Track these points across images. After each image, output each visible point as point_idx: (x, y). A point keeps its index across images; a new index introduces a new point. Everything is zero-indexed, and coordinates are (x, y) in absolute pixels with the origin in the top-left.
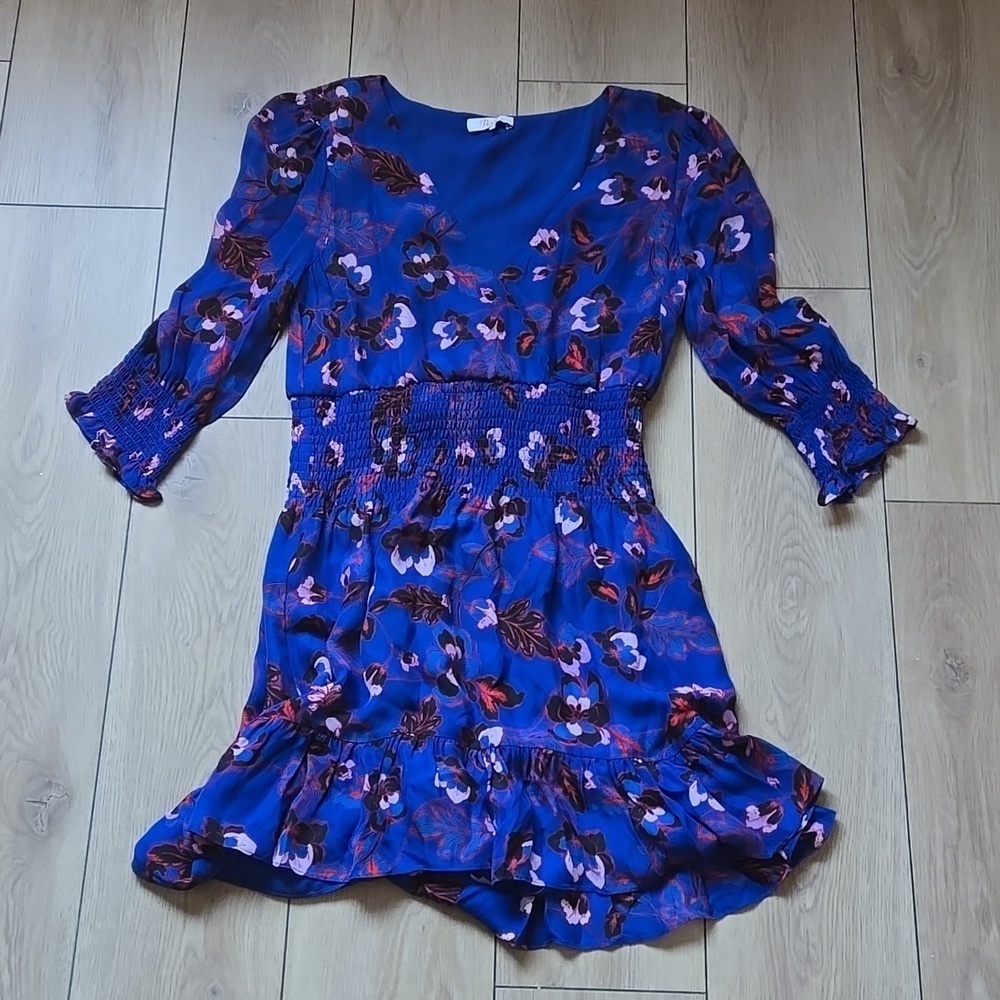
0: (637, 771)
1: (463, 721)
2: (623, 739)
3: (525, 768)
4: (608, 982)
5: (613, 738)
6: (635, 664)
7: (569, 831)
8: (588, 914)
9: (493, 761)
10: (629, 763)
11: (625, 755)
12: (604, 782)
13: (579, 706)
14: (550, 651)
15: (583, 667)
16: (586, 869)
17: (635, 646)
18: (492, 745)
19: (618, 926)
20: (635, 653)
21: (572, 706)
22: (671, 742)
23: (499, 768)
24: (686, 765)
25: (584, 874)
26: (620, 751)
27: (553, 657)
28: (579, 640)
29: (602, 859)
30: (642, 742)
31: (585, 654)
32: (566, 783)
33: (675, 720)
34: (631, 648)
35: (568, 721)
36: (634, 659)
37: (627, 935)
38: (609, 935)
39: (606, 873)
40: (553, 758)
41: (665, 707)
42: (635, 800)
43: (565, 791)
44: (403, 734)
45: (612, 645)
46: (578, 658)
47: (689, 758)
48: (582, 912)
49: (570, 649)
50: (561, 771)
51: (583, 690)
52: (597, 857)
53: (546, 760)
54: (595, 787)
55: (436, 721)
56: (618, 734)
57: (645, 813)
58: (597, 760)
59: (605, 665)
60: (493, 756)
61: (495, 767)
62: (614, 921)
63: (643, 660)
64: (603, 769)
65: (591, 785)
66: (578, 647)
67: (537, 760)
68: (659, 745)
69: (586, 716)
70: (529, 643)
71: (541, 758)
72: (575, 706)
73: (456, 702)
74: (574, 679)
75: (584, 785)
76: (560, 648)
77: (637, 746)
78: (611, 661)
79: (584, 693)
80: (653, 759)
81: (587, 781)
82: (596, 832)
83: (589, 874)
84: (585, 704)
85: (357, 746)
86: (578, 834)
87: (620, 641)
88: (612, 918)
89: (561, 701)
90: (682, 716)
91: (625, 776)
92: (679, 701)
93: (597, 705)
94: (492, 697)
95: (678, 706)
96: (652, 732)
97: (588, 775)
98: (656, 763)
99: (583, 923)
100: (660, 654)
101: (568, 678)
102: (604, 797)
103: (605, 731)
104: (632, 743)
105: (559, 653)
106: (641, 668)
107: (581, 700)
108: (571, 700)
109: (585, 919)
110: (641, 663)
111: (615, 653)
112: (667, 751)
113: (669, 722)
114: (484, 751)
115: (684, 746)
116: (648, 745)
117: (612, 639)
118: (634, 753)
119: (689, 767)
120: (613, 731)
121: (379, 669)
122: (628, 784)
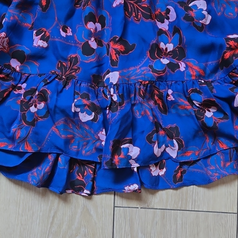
0: (201, 88)
1: (94, 71)
2: (194, 67)
3: (133, 96)
4: (180, 205)
5: (187, 67)
6: (204, 20)
7: (157, 126)
8: (164, 170)
9: (112, 93)
10: (196, 82)
11: (193, 78)
12: (179, 96)
13: (166, 49)
14: (151, 16)
15: (170, 24)
16: (167, 146)
17: (205, 8)
18: (112, 83)
19: (181, 176)
20: (205, 13)
21: (163, 49)
22: (222, 69)
23: (115, 98)
24: (231, 83)
25: (165, 150)
26: (191, 76)
27: (153, 19)
28: (169, 7)
29: (177, 141)
30: (204, 70)
31: (173, 15)
32: (156, 98)
33: (228, 55)
34: (202, 10)
35: (161, 58)
36: (204, 17)
37: (187, 182)
38: (175, 182)
39: (179, 149)
40: (149, 85)
41: (221, 47)
42: (198, 105)
43: (156, 103)
44: (58, 75)
45: (190, 9)
46: (168, 18)
47: (234, 79)
48: (161, 168)
49: (162, 13)
50: (154, 91)
51: (169, 39)
52: (174, 140)
53: (145, 88)
54: (174, 99)
55: (77, 69)
56: (191, 64)
57: (205, 112)
58: (176, 82)
59: (185, 21)
60: (112, 90)
61: (113, 97)
62: (179, 174)
63: (210, 17)
64: (180, 87)
65: (171, 98)
66: (168, 11)
67: (140, 89)
68: (215, 70)
69: (170, 55)
70: (138, 12)
71: (142, 87)
72: (164, 49)
73: (92, 59)
74: (165, 32)
75: (167, 98)
76: (157, 12)
77: (201, 72)
78: (189, 18)
79: (170, 41)
80: (211, 80)
81: (169, 96)
82: (174, 125)
83: (168, 150)
84: (170, 47)
85: (31, 76)
86: (163, 126)
87: (195, 6)
88: (178, 173)
89: (157, 45)
90: (232, 52)
91: (193, 91)
92: (232, 43)
93: (177, 47)
94: (115, 50)
95: (231, 46)
96: (212, 63)
97: (170, 92)
98: (212, 82)
99: (160, 174)
100: (219, 14)
101: (161, 32)
102: (179, 105)
103: (183, 63)
104: (199, 70)
105: (156, 17)
106: (208, 23)
107: (168, 45)
108: (162, 45)
109: (162, 173)
110: (208, 20)
111: (192, 14)
112: (219, 74)
113: (223, 56)
114: (107, 87)
115: (232, 72)
116: (208, 71)
117: (190, 5)
118: (200, 76)
119: (234, 84)
120: (188, 63)
121: (45, 32)
122: (194, 96)
